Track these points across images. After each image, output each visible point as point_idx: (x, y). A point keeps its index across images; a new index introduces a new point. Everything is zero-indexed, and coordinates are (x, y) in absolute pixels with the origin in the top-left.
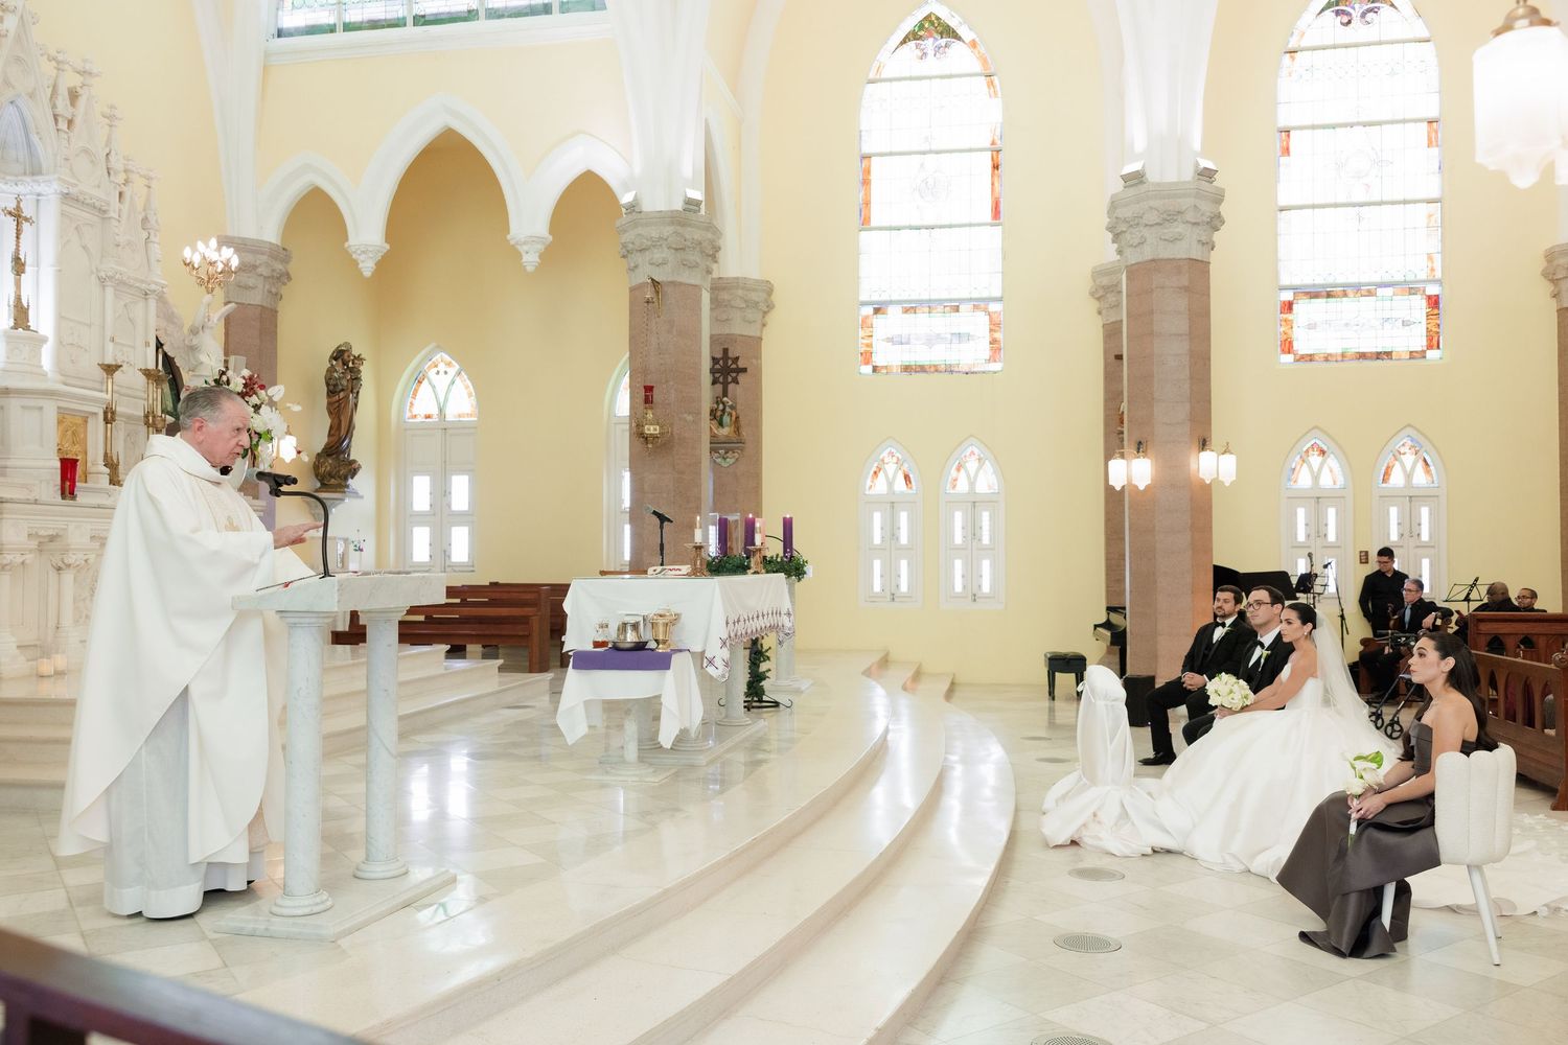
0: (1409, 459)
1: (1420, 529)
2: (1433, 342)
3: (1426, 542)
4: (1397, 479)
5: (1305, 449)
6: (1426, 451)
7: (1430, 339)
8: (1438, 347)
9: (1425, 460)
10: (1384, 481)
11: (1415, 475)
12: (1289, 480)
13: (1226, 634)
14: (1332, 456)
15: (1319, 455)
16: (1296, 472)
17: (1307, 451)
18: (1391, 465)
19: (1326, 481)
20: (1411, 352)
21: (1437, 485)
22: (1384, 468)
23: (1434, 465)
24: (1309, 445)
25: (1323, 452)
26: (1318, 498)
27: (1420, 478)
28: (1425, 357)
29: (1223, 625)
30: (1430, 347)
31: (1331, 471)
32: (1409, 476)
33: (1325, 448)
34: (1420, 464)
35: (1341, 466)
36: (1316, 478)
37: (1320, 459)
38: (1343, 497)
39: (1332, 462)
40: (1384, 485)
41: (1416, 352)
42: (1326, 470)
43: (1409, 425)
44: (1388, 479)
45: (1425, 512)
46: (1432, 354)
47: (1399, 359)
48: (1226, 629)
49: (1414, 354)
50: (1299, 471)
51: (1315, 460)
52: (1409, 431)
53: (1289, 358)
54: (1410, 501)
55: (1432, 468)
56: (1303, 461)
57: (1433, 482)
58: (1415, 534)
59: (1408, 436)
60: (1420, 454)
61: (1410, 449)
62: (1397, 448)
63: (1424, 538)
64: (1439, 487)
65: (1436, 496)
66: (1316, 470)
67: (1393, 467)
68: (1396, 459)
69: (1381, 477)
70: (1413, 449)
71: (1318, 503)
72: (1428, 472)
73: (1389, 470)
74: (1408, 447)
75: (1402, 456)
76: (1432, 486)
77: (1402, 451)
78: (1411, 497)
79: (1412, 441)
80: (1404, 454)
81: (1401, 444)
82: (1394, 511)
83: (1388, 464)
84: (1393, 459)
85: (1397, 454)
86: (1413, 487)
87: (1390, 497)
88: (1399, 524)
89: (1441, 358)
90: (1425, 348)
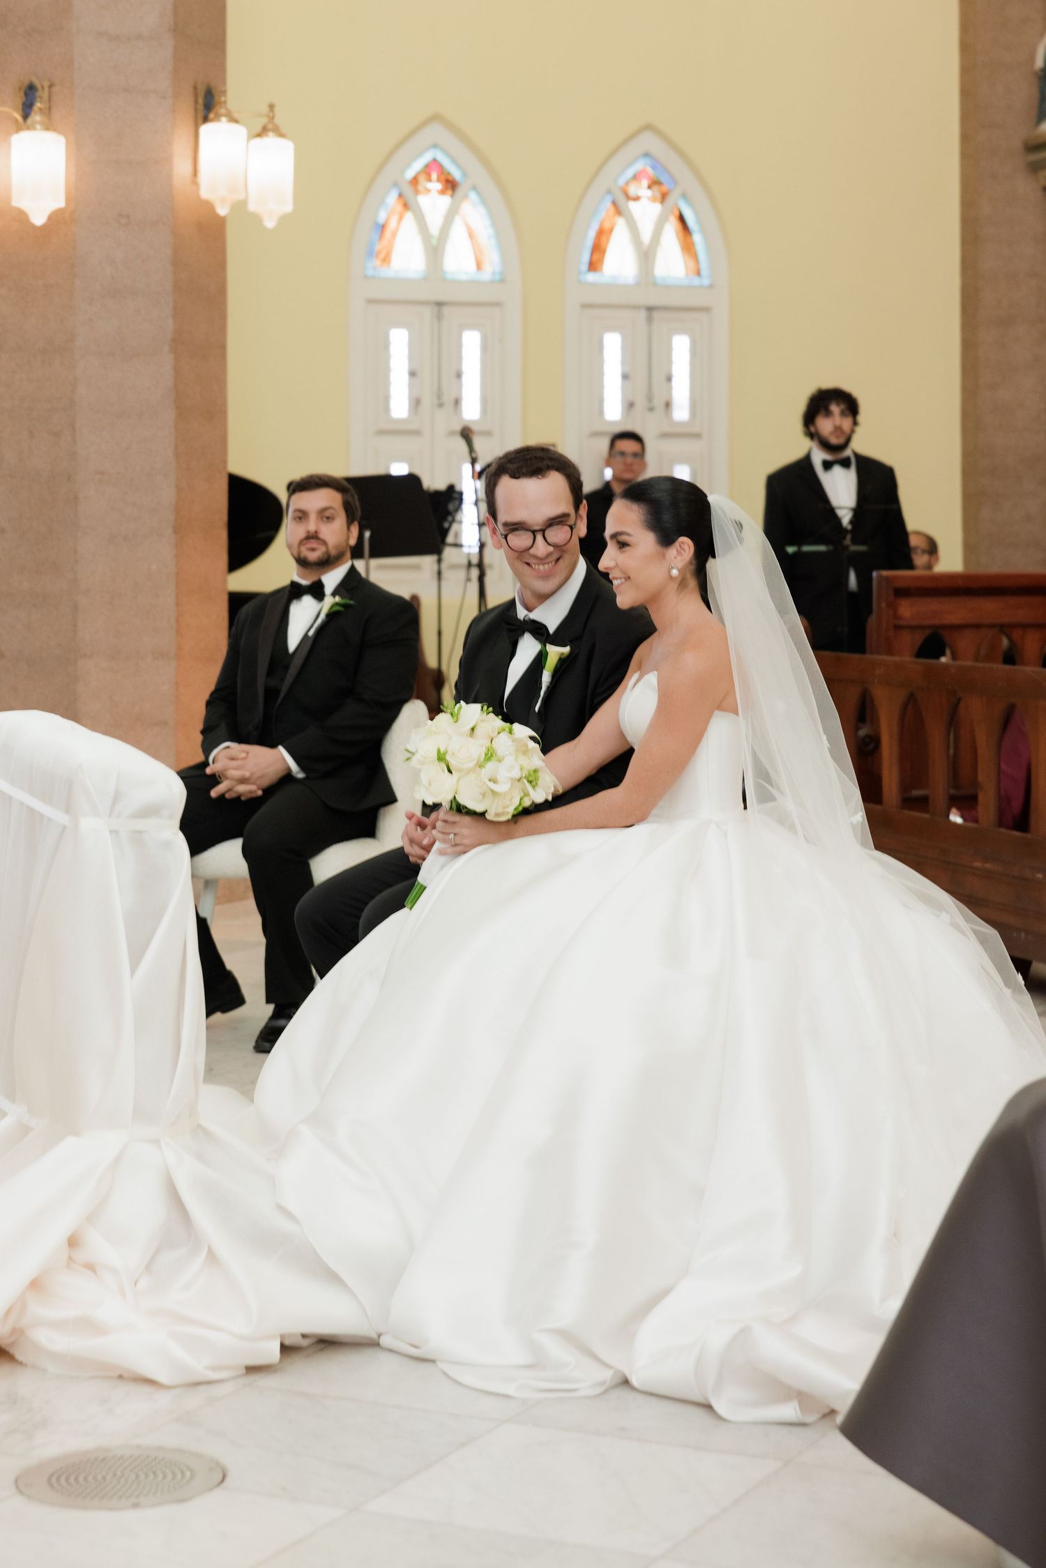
0: (646, 210)
1: (670, 390)
3: (681, 424)
4: (620, 263)
5: (410, 174)
6: (684, 196)
9: (681, 219)
10: (593, 266)
11: (660, 252)
12: (371, 253)
13: (331, 616)
14: (473, 196)
15: (442, 192)
16: (388, 233)
17: (415, 181)
18: (607, 225)
19: (460, 262)
21: (706, 282)
22: (592, 234)
23: (703, 231)
24: (418, 165)
25: (450, 185)
26: (440, 304)
27: (672, 264)
29: (317, 591)
31: (471, 235)
32: (646, 256)
33: (456, 174)
34: (671, 231)
35: (494, 224)
36: (435, 251)
37: (446, 200)
38: (499, 304)
39: (473, 213)
40: (591, 277)
42: (458, 233)
43: (649, 127)
44: (601, 260)
45: (681, 346)
48: (329, 601)
50: (394, 234)
51: (433, 202)
52: (649, 142)
54: (649, 320)
55: (697, 238)
56: (406, 206)
57: (698, 273)
58: (659, 402)
59: (646, 155)
60: (670, 200)
61: (649, 187)
62: (621, 182)
63: (681, 413)
64: (711, 286)
65: (706, 310)
66: (434, 230)
67: (611, 230)
68: (618, 210)
69: (586, 257)
70: (656, 188)
71: (439, 317)
72: (688, 247)
73: (604, 239)
74: (645, 183)
75: (632, 205)
76: (696, 281)
77: (632, 190)
78: (650, 309)
79: (654, 168)
80: (637, 199)
81: (630, 173)
82: (613, 344)
83: (602, 223)
84: (612, 210)
85: (621, 199)
86: (655, 284)
87: (606, 307)
88: (625, 377)
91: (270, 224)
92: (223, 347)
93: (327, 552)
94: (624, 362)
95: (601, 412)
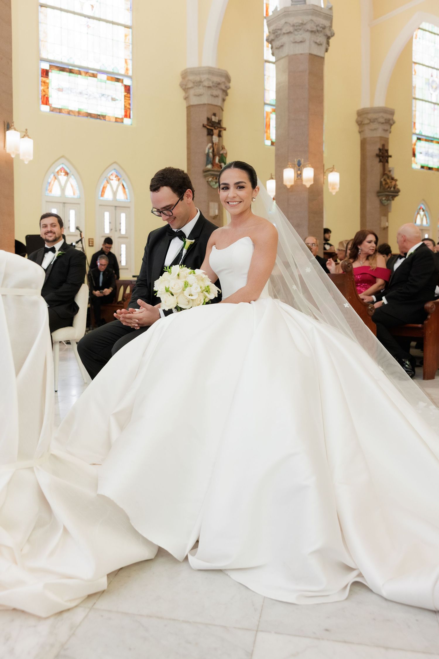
0: (114, 182)
1: (120, 226)
3: (123, 235)
4: (108, 195)
5: (56, 170)
6: (124, 180)
7: (126, 112)
8: (130, 117)
9: (123, 185)
10: (102, 195)
11: (118, 193)
12: (47, 190)
14: (72, 176)
15: (65, 175)
16: (51, 185)
17: (58, 172)
18: (105, 186)
19: (69, 193)
20: (116, 118)
21: (129, 201)
22: (102, 188)
23: (128, 188)
24: (58, 168)
25: (67, 174)
26: (64, 203)
27: (121, 196)
28: (122, 122)
29: (53, 250)
30: (126, 116)
31: (72, 186)
32: (115, 194)
33: (68, 171)
34: (121, 187)
35: (78, 184)
36: (63, 190)
37: (66, 177)
38: (79, 204)
39: (73, 181)
40: (101, 198)
41: (119, 118)
42: (69, 185)
43: (115, 162)
44: (104, 194)
45: (123, 216)
46: (127, 121)
47: (110, 121)
49: (118, 120)
50: (53, 185)
51: (62, 178)
52: (115, 166)
53: (45, 108)
54: (116, 209)
55: (127, 190)
56: (56, 178)
57: (127, 199)
58: (118, 229)
59: (115, 169)
60: (120, 180)
61: (115, 177)
62: (109, 175)
63: (123, 232)
64: (130, 202)
65: (129, 207)
66: (63, 184)
67: (106, 187)
68: (108, 182)
69: (100, 193)
70: (117, 177)
71: (64, 206)
72: (125, 192)
73: (104, 189)
74: (114, 176)
75: (111, 181)
76: (127, 201)
77: (111, 177)
78: (116, 207)
79: (116, 172)
80: (112, 180)
81: (111, 173)
82: (107, 215)
83: (104, 185)
84: (106, 182)
85: (108, 179)
86: (117, 201)
87: (105, 206)
88: (110, 223)
89: (131, 124)
90: (123, 117)
91: (26, 162)
92: (13, 197)
93: (56, 237)
94: (109, 219)
95: (104, 231)
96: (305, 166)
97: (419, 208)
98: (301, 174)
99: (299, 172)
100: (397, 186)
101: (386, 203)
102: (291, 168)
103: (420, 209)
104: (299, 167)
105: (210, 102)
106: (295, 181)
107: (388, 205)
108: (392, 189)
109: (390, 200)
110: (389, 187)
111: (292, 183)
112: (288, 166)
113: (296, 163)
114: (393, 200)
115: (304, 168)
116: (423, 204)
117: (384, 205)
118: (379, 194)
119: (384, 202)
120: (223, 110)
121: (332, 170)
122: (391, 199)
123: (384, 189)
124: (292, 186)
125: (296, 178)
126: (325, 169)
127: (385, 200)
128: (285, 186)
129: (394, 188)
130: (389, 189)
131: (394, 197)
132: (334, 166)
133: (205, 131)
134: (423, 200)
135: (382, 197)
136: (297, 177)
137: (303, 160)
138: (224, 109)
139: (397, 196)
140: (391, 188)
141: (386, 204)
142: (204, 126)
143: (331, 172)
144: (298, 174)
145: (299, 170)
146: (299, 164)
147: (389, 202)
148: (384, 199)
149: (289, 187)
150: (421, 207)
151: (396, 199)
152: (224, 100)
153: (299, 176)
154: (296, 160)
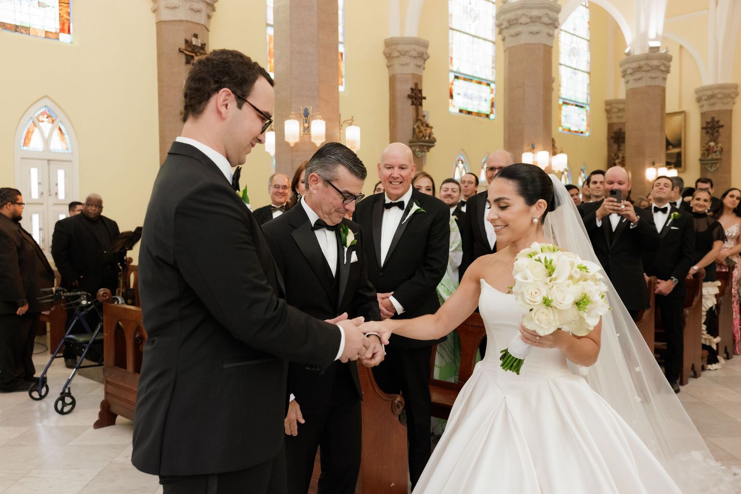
0: (46, 126)
1: (57, 188)
2: (65, 27)
3: (61, 200)
4: (36, 144)
6: (61, 121)
7: (62, 24)
8: (69, 32)
9: (60, 129)
10: (25, 144)
11: (52, 141)
18: (31, 130)
20: (46, 32)
21: (70, 152)
22: (25, 133)
23: (68, 134)
27: (57, 145)
28: (58, 39)
30: (62, 30)
32: (47, 142)
34: (57, 131)
40: (25, 148)
41: (51, 33)
43: (46, 96)
44: (29, 142)
45: (61, 174)
46: (64, 37)
47: (36, 36)
49: (50, 35)
52: (46, 102)
54: (49, 164)
55: (66, 136)
57: (67, 149)
58: (53, 193)
59: (46, 106)
60: (55, 123)
61: (47, 118)
62: (36, 115)
63: (62, 196)
64: (72, 153)
65: (70, 161)
67: (33, 132)
68: (35, 126)
69: (23, 141)
70: (50, 118)
72: (63, 139)
73: (30, 135)
74: (45, 116)
75: (40, 123)
76: (67, 152)
77: (41, 118)
78: (49, 160)
79: (49, 111)
80: (42, 121)
81: (39, 112)
82: (34, 172)
83: (28, 129)
84: (33, 124)
85: (36, 121)
86: (50, 152)
87: (31, 159)
88: (39, 184)
89: (71, 43)
90: (58, 31)
94: (39, 179)
95: (30, 196)
96: (314, 118)
97: (457, 159)
98: (309, 127)
99: (306, 125)
100: (433, 134)
101: (420, 154)
102: (294, 119)
103: (459, 161)
104: (306, 117)
105: (189, 19)
106: (301, 137)
107: (422, 157)
108: (427, 138)
109: (425, 152)
110: (423, 136)
111: (297, 140)
112: (292, 116)
113: (302, 112)
114: (428, 151)
115: (312, 120)
116: (461, 155)
117: (418, 158)
118: (412, 144)
119: (417, 153)
120: (208, 30)
121: (351, 122)
122: (426, 150)
123: (417, 137)
124: (296, 144)
125: (302, 133)
126: (342, 120)
127: (419, 151)
128: (288, 144)
129: (430, 137)
130: (423, 138)
131: (429, 147)
132: (353, 117)
133: (183, 59)
134: (462, 150)
135: (415, 148)
136: (304, 131)
137: (311, 108)
138: (210, 29)
139: (433, 146)
140: (425, 137)
141: (420, 156)
142: (180, 51)
143: (350, 124)
144: (304, 127)
145: (306, 122)
146: (306, 114)
147: (423, 153)
148: (417, 150)
149: (292, 145)
150: (460, 158)
151: (432, 150)
152: (209, 17)
153: (307, 130)
154: (301, 108)
